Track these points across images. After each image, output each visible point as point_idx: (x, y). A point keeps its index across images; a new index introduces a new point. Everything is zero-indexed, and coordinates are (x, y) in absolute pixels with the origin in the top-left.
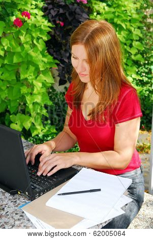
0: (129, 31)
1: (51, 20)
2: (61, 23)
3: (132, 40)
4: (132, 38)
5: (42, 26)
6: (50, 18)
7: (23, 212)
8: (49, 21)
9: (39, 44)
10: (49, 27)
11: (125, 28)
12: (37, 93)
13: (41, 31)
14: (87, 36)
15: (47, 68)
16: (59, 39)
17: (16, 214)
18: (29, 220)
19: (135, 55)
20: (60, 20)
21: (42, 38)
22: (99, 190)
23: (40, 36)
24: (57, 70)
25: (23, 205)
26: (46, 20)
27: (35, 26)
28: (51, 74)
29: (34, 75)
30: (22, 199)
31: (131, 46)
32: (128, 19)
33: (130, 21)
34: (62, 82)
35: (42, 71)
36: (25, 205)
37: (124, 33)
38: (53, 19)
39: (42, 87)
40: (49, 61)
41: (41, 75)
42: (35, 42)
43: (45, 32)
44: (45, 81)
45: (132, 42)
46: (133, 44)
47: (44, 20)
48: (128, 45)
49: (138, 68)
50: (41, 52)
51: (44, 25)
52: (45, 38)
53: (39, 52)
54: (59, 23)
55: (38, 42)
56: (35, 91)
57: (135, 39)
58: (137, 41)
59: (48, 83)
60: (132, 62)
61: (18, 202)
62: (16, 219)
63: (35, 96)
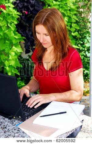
0: (69, 17)
1: (19, 10)
2: (26, 12)
3: (71, 23)
4: (71, 21)
5: (13, 14)
6: (18, 9)
7: (19, 129)
8: (18, 11)
9: (12, 26)
10: (18, 15)
11: (66, 15)
12: (11, 59)
13: (13, 17)
14: (44, 19)
15: (18, 42)
16: (24, 23)
17: (15, 130)
18: (24, 132)
19: (74, 32)
20: (25, 10)
21: (13, 22)
22: (66, 112)
23: (13, 21)
24: (24, 43)
25: (18, 125)
26: (16, 10)
27: (9, 15)
28: (20, 46)
29: (9, 47)
30: (16, 121)
31: (71, 27)
32: (68, 9)
33: (70, 10)
34: (27, 52)
35: (14, 44)
36: (19, 124)
37: (66, 18)
38: (21, 10)
39: (15, 55)
40: (19, 38)
41: (14, 47)
42: (9, 25)
43: (15, 18)
44: (17, 51)
45: (72, 24)
46: (72, 25)
47: (14, 11)
48: (69, 26)
49: (76, 41)
50: (13, 32)
51: (14, 14)
52: (16, 23)
53: (12, 32)
54: (25, 12)
55: (11, 25)
56: (10, 58)
57: (73, 22)
58: (74, 23)
59: (18, 52)
60: (72, 37)
61: (14, 123)
62: (15, 132)
63: (10, 61)
